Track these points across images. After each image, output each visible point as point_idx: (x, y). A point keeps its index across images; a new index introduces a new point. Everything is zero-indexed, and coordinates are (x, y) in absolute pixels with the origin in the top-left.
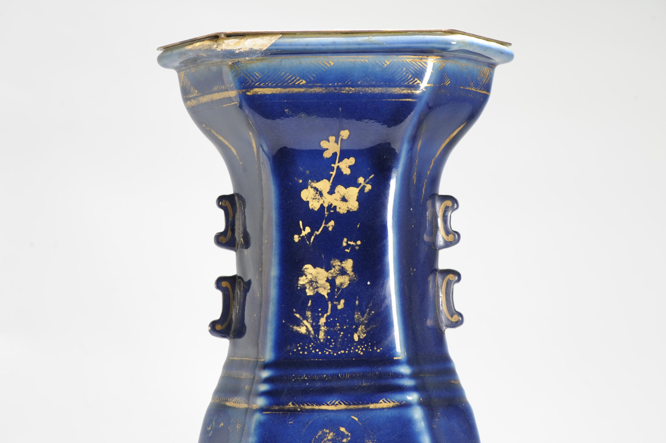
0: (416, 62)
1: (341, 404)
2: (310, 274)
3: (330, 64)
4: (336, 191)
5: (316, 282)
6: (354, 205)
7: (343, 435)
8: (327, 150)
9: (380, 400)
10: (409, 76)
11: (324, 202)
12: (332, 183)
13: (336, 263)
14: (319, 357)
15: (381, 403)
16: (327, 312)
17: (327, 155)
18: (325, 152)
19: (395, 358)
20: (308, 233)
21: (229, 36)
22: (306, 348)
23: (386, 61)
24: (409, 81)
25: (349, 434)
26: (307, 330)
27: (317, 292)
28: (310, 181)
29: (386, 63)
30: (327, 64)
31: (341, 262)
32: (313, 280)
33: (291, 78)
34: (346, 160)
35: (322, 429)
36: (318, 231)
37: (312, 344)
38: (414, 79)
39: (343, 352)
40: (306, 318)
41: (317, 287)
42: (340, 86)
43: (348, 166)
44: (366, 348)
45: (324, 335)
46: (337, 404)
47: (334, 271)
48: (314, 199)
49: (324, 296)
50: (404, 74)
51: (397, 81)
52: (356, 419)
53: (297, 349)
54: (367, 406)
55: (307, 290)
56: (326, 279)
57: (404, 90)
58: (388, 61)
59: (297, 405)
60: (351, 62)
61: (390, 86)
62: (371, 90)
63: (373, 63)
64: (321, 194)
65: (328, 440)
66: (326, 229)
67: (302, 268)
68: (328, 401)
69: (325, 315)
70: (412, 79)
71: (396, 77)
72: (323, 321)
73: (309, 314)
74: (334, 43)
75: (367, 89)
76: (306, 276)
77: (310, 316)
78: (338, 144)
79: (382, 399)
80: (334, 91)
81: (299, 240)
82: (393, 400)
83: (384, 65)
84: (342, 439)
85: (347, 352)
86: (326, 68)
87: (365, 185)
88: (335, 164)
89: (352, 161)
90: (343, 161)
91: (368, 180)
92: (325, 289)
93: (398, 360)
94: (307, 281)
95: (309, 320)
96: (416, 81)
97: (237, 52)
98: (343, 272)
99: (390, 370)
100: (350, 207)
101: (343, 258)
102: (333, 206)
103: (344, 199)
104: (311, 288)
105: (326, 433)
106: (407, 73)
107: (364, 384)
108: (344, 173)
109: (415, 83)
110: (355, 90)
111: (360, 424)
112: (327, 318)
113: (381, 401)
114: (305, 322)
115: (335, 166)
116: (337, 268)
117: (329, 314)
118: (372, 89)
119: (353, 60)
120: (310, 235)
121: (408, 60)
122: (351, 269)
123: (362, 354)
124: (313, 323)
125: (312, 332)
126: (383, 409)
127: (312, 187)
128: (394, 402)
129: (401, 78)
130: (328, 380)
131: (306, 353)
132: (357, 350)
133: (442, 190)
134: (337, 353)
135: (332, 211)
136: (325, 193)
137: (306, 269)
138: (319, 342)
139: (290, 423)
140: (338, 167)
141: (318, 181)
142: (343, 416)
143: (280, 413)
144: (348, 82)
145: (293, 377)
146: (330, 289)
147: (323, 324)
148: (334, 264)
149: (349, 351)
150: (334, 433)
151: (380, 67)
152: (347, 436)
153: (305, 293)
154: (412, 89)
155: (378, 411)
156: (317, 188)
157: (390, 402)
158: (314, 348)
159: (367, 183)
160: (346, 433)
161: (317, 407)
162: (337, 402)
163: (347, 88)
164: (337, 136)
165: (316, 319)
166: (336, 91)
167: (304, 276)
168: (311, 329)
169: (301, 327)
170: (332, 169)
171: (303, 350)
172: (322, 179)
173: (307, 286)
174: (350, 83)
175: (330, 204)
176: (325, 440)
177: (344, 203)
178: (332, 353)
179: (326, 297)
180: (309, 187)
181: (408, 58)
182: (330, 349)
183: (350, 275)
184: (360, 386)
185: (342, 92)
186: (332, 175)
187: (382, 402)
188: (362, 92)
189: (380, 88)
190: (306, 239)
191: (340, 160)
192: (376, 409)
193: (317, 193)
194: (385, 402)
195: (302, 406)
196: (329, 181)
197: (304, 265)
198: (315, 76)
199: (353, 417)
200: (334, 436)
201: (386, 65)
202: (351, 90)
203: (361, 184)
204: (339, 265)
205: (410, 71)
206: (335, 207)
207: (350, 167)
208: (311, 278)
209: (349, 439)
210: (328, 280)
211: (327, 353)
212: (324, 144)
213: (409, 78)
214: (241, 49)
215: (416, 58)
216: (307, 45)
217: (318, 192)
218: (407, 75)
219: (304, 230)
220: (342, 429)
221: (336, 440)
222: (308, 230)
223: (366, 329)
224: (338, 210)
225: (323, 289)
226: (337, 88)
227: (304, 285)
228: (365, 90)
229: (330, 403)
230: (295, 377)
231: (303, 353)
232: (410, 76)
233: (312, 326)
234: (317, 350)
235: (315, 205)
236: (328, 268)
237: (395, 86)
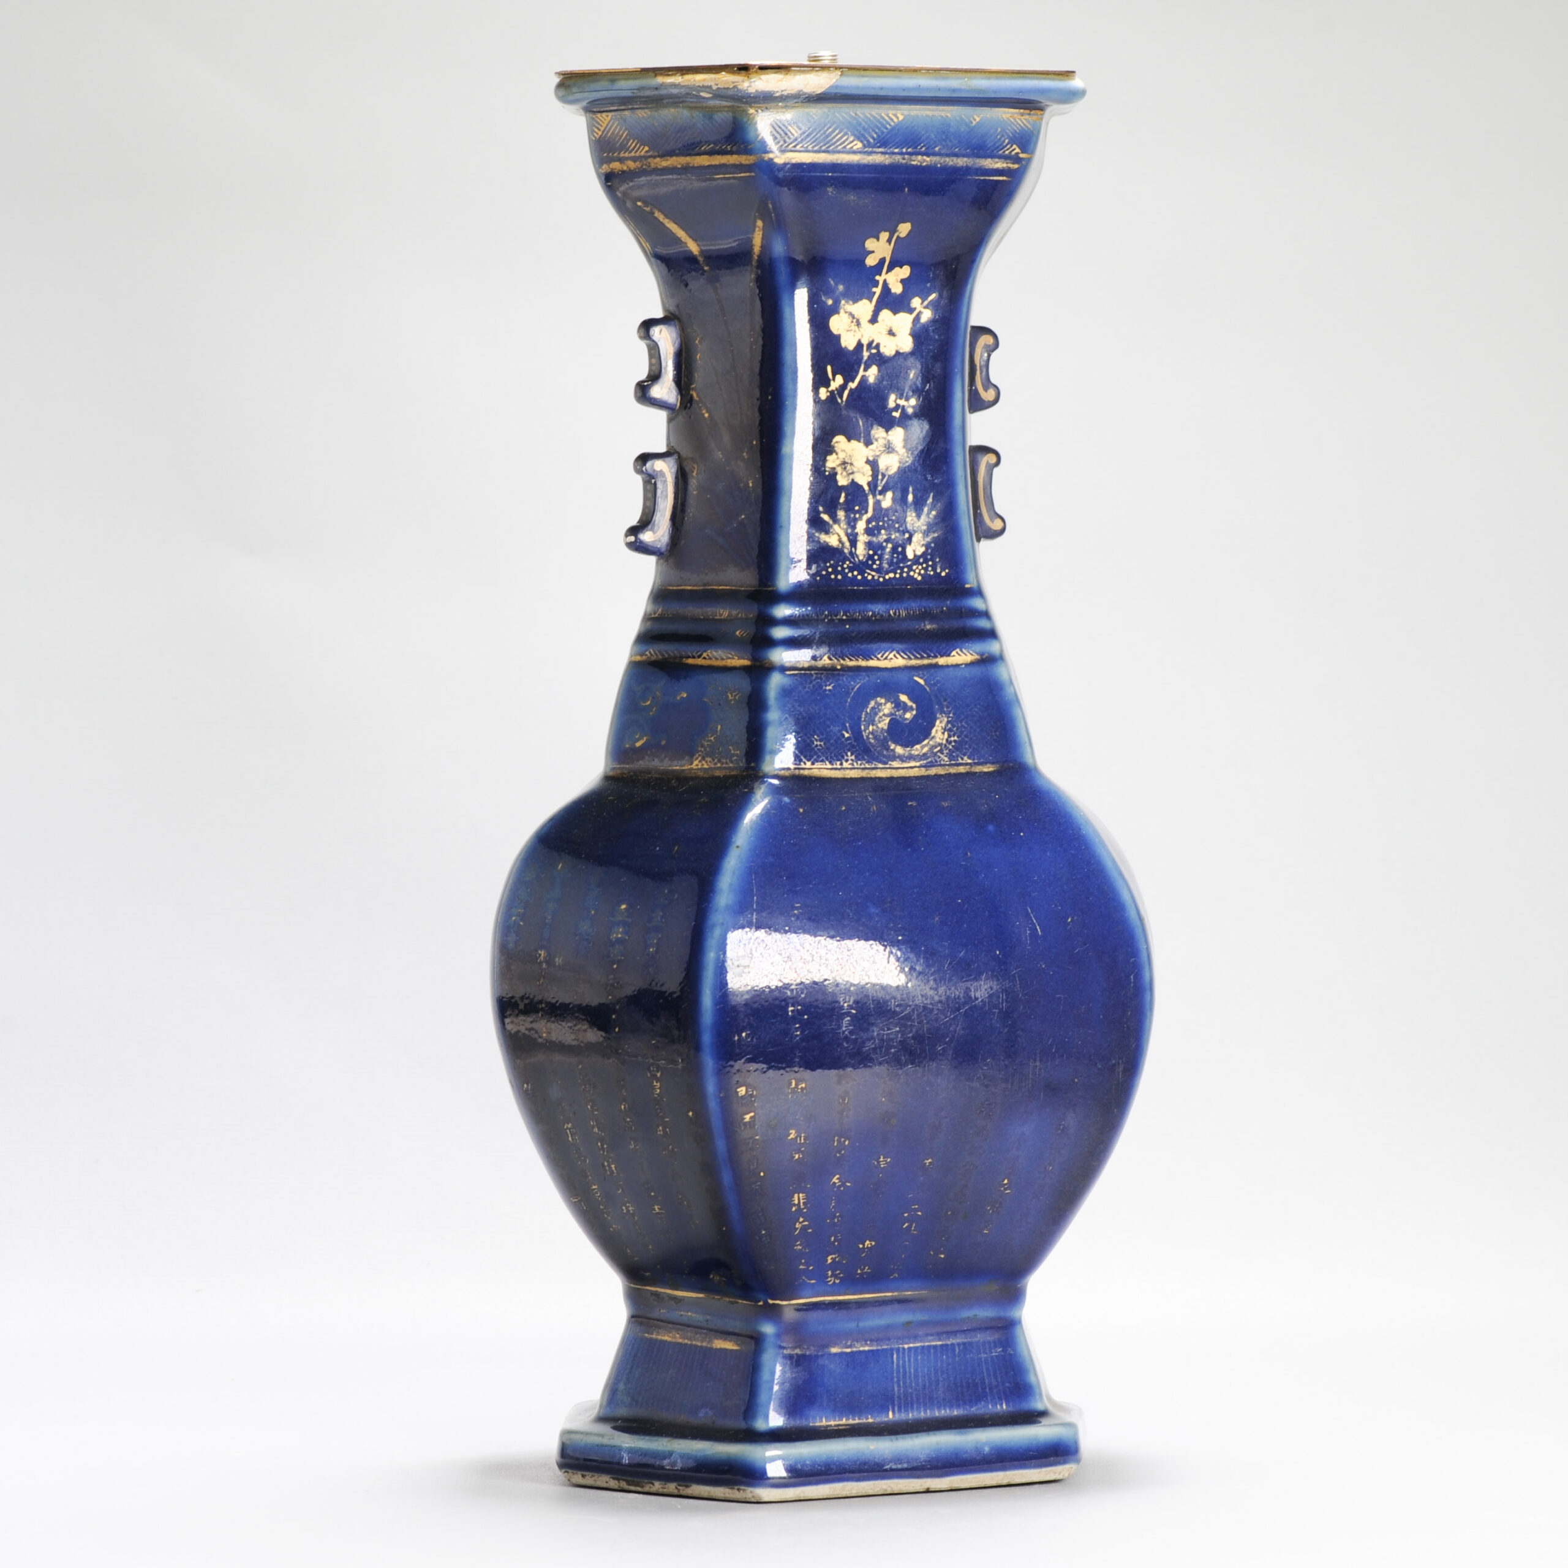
0: (1015, 119)
1: (897, 658)
2: (842, 451)
3: (898, 118)
4: (880, 318)
5: (851, 464)
6: (906, 344)
7: (906, 708)
8: (873, 254)
9: (951, 652)
10: (1004, 141)
11: (862, 336)
12: (875, 306)
13: (878, 432)
14: (859, 583)
15: (954, 656)
16: (866, 512)
17: (871, 261)
18: (870, 255)
19: (967, 586)
20: (841, 386)
21: (763, 68)
22: (839, 568)
23: (975, 117)
24: (1006, 149)
25: (914, 706)
26: (840, 541)
27: (853, 480)
28: (843, 302)
29: (975, 120)
30: (893, 117)
31: (887, 431)
32: (847, 460)
33: (841, 137)
34: (897, 269)
35: (874, 697)
36: (853, 381)
37: (848, 563)
38: (1012, 146)
39: (892, 575)
40: (836, 521)
41: (853, 473)
42: (910, 154)
43: (899, 280)
44: (926, 569)
45: (865, 549)
46: (891, 659)
47: (877, 447)
48: (848, 331)
49: (861, 487)
50: (999, 137)
51: (989, 149)
52: (922, 682)
53: (827, 571)
54: (934, 661)
55: (839, 477)
56: (865, 460)
57: (997, 162)
58: (978, 117)
59: (836, 661)
60: (927, 116)
61: (979, 156)
62: (952, 161)
63: (958, 118)
64: (858, 324)
65: (884, 715)
66: (864, 379)
67: (831, 441)
68: (879, 654)
69: (865, 517)
70: (1008, 146)
71: (987, 142)
72: (861, 526)
73: (841, 514)
74: (919, 88)
75: (947, 159)
76: (837, 454)
77: (843, 518)
78: (890, 244)
79: (954, 650)
80: (901, 161)
81: (828, 397)
82: (971, 652)
83: (972, 123)
84: (905, 713)
85: (898, 576)
86: (892, 124)
87: (923, 310)
88: (880, 275)
89: (905, 272)
90: (893, 271)
91: (926, 303)
92: (864, 475)
93: (970, 588)
94: (838, 462)
95: (842, 525)
96: (1014, 149)
97: (777, 95)
98: (889, 448)
99: (962, 605)
100: (900, 345)
101: (888, 424)
102: (874, 344)
103: (891, 333)
104: (845, 473)
105: (881, 704)
106: (1003, 136)
107: (928, 627)
108: (893, 291)
109: (1013, 153)
110: (931, 160)
111: (928, 689)
112: (868, 521)
113: (954, 653)
114: (836, 527)
115: (880, 279)
116: (881, 442)
117: (870, 514)
118: (955, 159)
119: (930, 113)
120: (843, 387)
121: (1004, 116)
122: (902, 444)
123: (919, 578)
124: (847, 529)
125: (847, 544)
126: (957, 666)
127: (846, 312)
128: (972, 654)
129: (995, 144)
130: (876, 620)
131: (839, 577)
132: (912, 573)
133: (976, 318)
134: (884, 578)
135: (874, 351)
136: (864, 321)
137: (837, 442)
138: (856, 559)
139: (828, 688)
140: (885, 281)
141: (855, 301)
142: (903, 677)
143: (813, 672)
144: (921, 148)
145: (826, 615)
146: (872, 476)
147: (862, 532)
148: (877, 436)
149: (901, 574)
150: (892, 703)
151: (966, 125)
152: (911, 709)
153: (836, 481)
154: (1008, 161)
155: (951, 669)
156: (853, 313)
157: (966, 655)
158: (851, 570)
159: (926, 307)
160: (910, 703)
161: (863, 663)
162: (891, 656)
163: (920, 157)
164: (893, 231)
165: (852, 523)
166: (904, 161)
167: (834, 454)
168: (845, 539)
169: (831, 535)
170: (876, 284)
171: (836, 572)
172: (861, 299)
173: (839, 470)
174: (923, 149)
175: (871, 339)
176: (881, 714)
177: (892, 337)
178: (876, 578)
179: (866, 488)
180: (842, 311)
181: (1005, 113)
182: (873, 570)
183: (900, 453)
184: (923, 630)
185: (913, 163)
186: (875, 293)
187: (956, 654)
188: (941, 164)
189: (965, 159)
190: (837, 396)
191: (890, 270)
192: (947, 666)
193: (852, 322)
194: (959, 655)
195: (842, 662)
196: (871, 301)
197: (833, 437)
198: (875, 136)
199: (916, 679)
200: (893, 708)
201: (974, 123)
202: (925, 161)
203: (915, 309)
204: (883, 438)
205: (1006, 133)
206: (878, 346)
207: (902, 281)
208: (844, 456)
209: (914, 712)
210: (868, 462)
211: (870, 577)
212: (870, 244)
213: (1005, 144)
214: (785, 90)
215: (1016, 113)
216: (882, 89)
217: (855, 321)
218: (1003, 139)
219: (834, 380)
220: (903, 698)
221: (896, 715)
222: (839, 380)
223: (924, 540)
224: (882, 350)
225: (861, 475)
226: (906, 156)
227: (834, 469)
228: (945, 162)
229: (882, 657)
230: (828, 616)
231: (836, 577)
232: (1007, 141)
233: (847, 535)
234: (855, 573)
235: (848, 342)
236: (868, 443)
237: (986, 157)
